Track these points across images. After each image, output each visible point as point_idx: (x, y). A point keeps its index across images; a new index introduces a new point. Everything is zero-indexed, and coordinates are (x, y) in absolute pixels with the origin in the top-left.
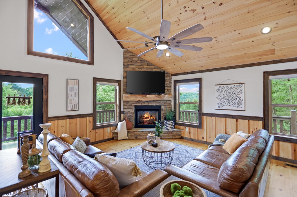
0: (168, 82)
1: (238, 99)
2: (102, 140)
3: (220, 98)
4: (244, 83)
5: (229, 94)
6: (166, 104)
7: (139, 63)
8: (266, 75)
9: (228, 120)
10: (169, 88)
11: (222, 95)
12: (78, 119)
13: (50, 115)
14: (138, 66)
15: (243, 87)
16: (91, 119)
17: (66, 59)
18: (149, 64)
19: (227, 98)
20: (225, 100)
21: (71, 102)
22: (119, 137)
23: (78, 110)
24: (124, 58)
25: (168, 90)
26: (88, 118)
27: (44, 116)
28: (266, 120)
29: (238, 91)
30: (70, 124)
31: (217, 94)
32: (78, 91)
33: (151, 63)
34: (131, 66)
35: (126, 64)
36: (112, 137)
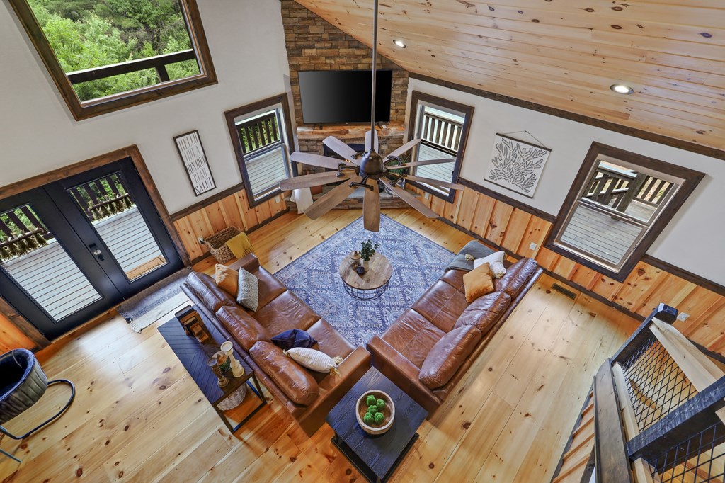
0: (400, 92)
1: (529, 175)
2: (269, 219)
3: (499, 162)
4: (550, 150)
5: (516, 161)
6: (392, 142)
7: (325, 40)
8: (597, 148)
9: (500, 204)
10: (399, 107)
11: (503, 158)
12: (220, 202)
13: (172, 209)
14: (324, 50)
15: (545, 157)
16: (242, 192)
17: (155, 95)
18: (353, 44)
19: (511, 167)
20: (505, 170)
21: (197, 178)
22: (299, 210)
23: (215, 187)
24: (285, 29)
25: (397, 111)
26: (236, 194)
27: (163, 217)
28: (558, 224)
29: (535, 161)
30: (208, 213)
31: (495, 153)
32: (203, 154)
33: (359, 42)
34: (307, 52)
35: (292, 45)
36: (285, 208)
